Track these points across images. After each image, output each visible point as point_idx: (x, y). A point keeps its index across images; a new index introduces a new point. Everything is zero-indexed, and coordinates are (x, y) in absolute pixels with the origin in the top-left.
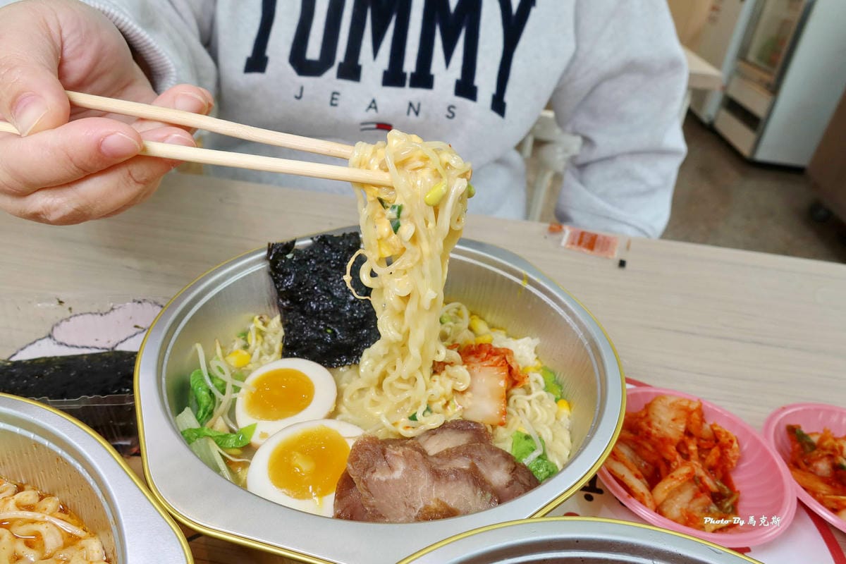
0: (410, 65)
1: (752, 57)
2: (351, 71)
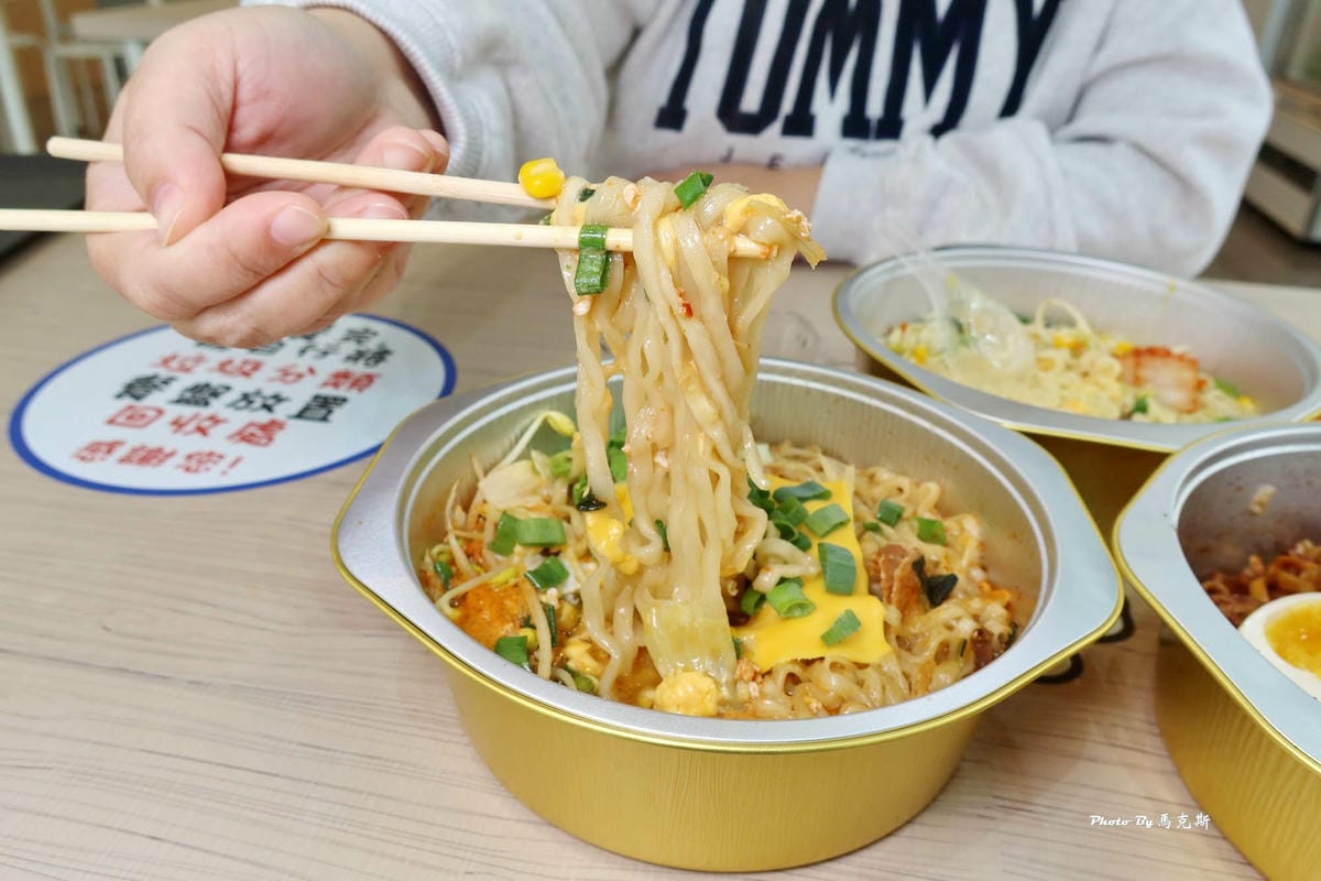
0: (875, 108)
1: (1296, 71)
2: (801, 124)
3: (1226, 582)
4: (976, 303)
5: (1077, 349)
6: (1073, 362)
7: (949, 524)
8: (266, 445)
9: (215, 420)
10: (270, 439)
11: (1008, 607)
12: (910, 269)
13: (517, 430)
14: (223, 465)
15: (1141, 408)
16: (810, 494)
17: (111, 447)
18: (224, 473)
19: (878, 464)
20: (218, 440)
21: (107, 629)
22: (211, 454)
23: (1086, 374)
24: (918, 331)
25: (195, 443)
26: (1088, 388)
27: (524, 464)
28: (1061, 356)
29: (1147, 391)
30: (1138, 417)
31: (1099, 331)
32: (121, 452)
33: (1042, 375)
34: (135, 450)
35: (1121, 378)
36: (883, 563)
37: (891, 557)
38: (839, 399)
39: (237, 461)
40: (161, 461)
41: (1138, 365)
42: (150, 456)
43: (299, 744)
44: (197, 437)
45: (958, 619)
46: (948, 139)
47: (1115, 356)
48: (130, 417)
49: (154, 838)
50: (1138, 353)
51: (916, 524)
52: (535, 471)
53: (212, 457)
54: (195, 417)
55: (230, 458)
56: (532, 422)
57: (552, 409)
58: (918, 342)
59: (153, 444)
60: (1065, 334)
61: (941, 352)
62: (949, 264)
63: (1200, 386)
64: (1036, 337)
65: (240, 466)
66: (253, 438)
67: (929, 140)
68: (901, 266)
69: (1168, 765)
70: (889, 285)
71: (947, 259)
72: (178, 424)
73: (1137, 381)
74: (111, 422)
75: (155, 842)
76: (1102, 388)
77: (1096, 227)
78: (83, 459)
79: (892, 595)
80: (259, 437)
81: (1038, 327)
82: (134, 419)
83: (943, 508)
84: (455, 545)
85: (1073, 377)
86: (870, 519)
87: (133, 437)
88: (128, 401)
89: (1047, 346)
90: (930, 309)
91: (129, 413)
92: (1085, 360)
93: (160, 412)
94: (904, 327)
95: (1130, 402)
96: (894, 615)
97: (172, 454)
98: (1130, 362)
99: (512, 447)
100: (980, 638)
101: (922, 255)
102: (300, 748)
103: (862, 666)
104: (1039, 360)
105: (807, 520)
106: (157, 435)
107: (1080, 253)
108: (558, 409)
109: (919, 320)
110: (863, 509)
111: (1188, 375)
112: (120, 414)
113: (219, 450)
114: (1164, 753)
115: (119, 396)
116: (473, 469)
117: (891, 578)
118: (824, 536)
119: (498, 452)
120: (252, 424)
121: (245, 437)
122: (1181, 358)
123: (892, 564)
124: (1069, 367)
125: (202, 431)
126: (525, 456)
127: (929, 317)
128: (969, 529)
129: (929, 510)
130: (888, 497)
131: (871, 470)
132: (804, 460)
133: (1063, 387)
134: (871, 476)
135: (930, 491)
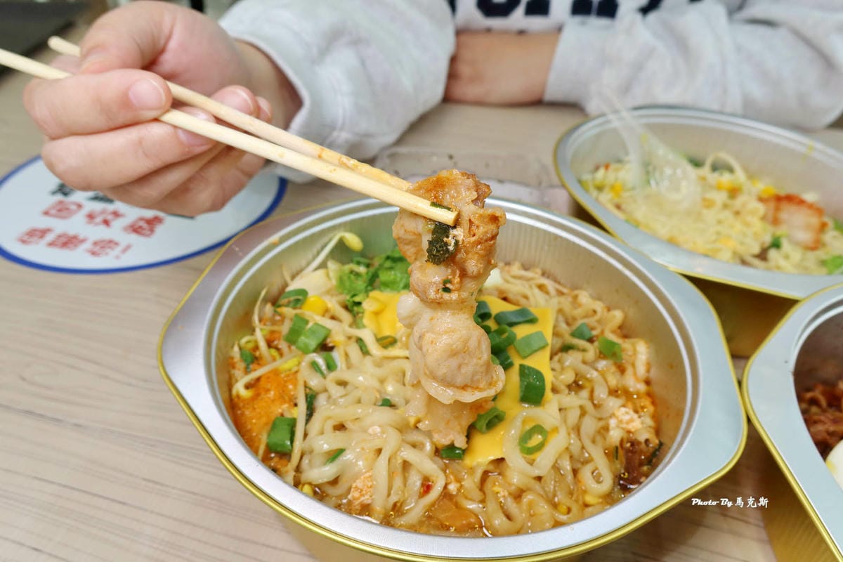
3: (824, 393)
4: (662, 151)
5: (734, 192)
6: (729, 202)
7: (626, 345)
8: (148, 236)
9: (116, 214)
10: (152, 231)
12: (616, 124)
13: (318, 246)
14: (118, 250)
15: (776, 245)
16: (521, 319)
17: (43, 233)
18: (117, 257)
20: (116, 231)
21: (23, 379)
22: (111, 242)
23: (737, 213)
24: (617, 170)
25: (100, 232)
26: (738, 226)
27: (321, 272)
28: (720, 197)
29: (781, 231)
30: (773, 254)
31: (751, 176)
32: (50, 237)
33: (705, 211)
34: (59, 236)
35: (764, 218)
38: (556, 237)
39: (128, 248)
40: (76, 246)
41: (777, 209)
42: (68, 242)
43: (145, 479)
44: (103, 228)
46: (652, 16)
47: (761, 200)
48: (60, 210)
49: (36, 550)
50: (779, 199)
51: (601, 345)
52: (328, 275)
53: (111, 243)
54: (103, 212)
55: (123, 244)
56: (330, 240)
57: (346, 231)
58: (616, 179)
59: (72, 232)
60: (726, 178)
61: (633, 189)
62: (644, 121)
63: (823, 227)
64: (703, 179)
65: (129, 253)
66: (139, 230)
67: (639, 16)
68: (608, 122)
69: (763, 535)
70: (598, 136)
71: (642, 116)
72: (91, 217)
73: (776, 222)
74: (46, 213)
75: (36, 553)
76: (747, 225)
77: (758, 92)
78: (24, 242)
80: (144, 229)
81: (705, 171)
82: (62, 211)
83: (625, 331)
84: (259, 336)
85: (727, 215)
87: (60, 226)
88: (59, 197)
89: (711, 187)
90: (627, 153)
91: (58, 208)
92: (739, 202)
93: (79, 206)
94: (607, 167)
95: (768, 239)
97: (83, 241)
98: (772, 205)
99: (314, 258)
100: (631, 449)
101: (624, 114)
102: (144, 483)
104: (704, 200)
105: (515, 343)
106: (75, 225)
107: (744, 116)
108: (351, 231)
109: (619, 161)
110: (563, 326)
111: (815, 221)
112: (53, 207)
113: (116, 239)
114: (761, 524)
115: (54, 193)
116: (283, 277)
118: (525, 358)
119: (303, 263)
120: (142, 219)
121: (135, 229)
122: (811, 206)
124: (725, 206)
125: (106, 222)
126: (323, 265)
127: (627, 159)
128: (641, 351)
129: (613, 332)
130: (586, 316)
131: (576, 292)
132: (528, 280)
133: (720, 222)
134: (576, 297)
135: (614, 316)
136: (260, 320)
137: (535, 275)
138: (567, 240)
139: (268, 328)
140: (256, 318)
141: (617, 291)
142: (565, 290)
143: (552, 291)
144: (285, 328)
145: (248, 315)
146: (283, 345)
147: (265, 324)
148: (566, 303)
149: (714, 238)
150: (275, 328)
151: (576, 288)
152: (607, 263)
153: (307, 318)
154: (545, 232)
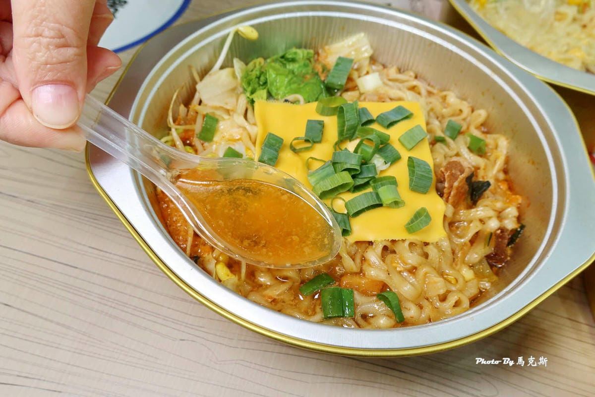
5: (583, 7)
6: (579, 16)
7: (489, 139)
11: (518, 208)
16: (399, 117)
19: (449, 90)
23: (584, 26)
27: (227, 71)
28: (571, 12)
33: (557, 24)
36: (448, 176)
37: (453, 171)
38: (432, 43)
45: (490, 218)
51: (469, 139)
52: (234, 76)
79: (450, 198)
83: (487, 127)
84: (175, 136)
85: (576, 27)
86: (439, 134)
89: (563, 3)
92: (587, 16)
96: (450, 210)
100: (500, 233)
103: (426, 244)
104: (557, 13)
110: (436, 124)
116: (192, 75)
117: (451, 187)
118: (411, 149)
123: (454, 177)
124: (575, 20)
126: (227, 63)
128: (502, 145)
129: (477, 128)
130: (453, 115)
131: (444, 93)
132: (402, 82)
133: (568, 34)
134: (444, 98)
135: (480, 115)
136: (174, 121)
137: (408, 77)
138: (441, 47)
139: (181, 128)
140: (170, 119)
141: (483, 94)
142: (435, 91)
143: (423, 92)
144: (198, 127)
145: (163, 117)
146: (197, 142)
147: (179, 124)
148: (436, 102)
149: (565, 48)
150: (188, 127)
151: (444, 90)
152: (477, 68)
153: (217, 117)
154: (421, 38)
